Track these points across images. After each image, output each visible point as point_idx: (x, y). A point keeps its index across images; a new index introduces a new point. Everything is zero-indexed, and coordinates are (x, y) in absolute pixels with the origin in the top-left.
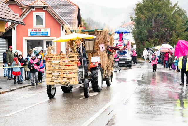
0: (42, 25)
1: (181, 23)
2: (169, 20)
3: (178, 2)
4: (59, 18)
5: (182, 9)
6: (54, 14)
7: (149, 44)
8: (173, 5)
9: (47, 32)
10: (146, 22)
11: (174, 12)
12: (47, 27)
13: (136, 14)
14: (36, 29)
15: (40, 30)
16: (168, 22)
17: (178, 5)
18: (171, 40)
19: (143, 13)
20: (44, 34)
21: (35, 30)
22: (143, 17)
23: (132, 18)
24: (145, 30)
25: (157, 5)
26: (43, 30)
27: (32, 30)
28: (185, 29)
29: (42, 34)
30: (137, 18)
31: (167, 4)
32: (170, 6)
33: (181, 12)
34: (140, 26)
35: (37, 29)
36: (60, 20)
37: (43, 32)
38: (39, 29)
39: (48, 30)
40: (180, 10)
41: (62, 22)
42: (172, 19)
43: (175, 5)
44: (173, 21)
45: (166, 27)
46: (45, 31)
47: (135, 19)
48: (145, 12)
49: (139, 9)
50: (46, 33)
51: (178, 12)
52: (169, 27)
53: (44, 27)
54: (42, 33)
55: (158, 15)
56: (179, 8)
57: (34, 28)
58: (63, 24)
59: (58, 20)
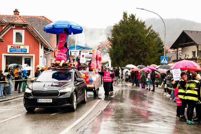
0: (22, 42)
1: (155, 45)
2: (143, 41)
3: (152, 25)
4: (38, 36)
5: (156, 32)
6: (34, 32)
7: (124, 63)
8: (147, 28)
9: (26, 49)
10: (122, 43)
11: (148, 34)
12: (25, 44)
13: (113, 35)
14: (15, 46)
15: (19, 47)
16: (143, 43)
17: (151, 28)
18: (145, 61)
19: (119, 35)
20: (23, 51)
21: (14, 47)
22: (119, 38)
23: (109, 39)
24: (121, 50)
25: (133, 28)
26: (22, 47)
27: (12, 47)
28: (157, 51)
29: (21, 51)
30: (114, 39)
31: (142, 28)
32: (145, 28)
33: (155, 35)
34: (116, 47)
35: (17, 46)
36: (39, 38)
37: (22, 49)
38: (19, 46)
39: (27, 47)
40: (154, 33)
41: (41, 40)
42: (146, 41)
43: (150, 28)
44: (146, 43)
45: (140, 48)
46: (24, 48)
47: (112, 40)
48: (121, 33)
49: (115, 31)
51: (152, 35)
52: (143, 49)
53: (24, 44)
55: (134, 37)
56: (152, 31)
57: (14, 45)
58: (43, 42)
59: (37, 38)
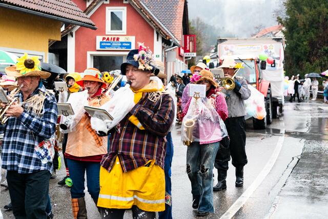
0: (121, 29)
6: (143, 11)
13: (289, 12)
14: (110, 37)
15: (118, 39)
19: (301, 11)
20: (124, 46)
21: (108, 39)
22: (302, 19)
24: (305, 41)
26: (122, 39)
27: (104, 39)
29: (121, 46)
30: (291, 19)
34: (295, 35)
35: (113, 37)
36: (153, 22)
37: (122, 43)
38: (116, 37)
39: (132, 39)
41: (157, 25)
46: (127, 41)
47: (286, 22)
48: (305, 8)
50: (129, 44)
53: (125, 34)
54: (120, 44)
57: (107, 35)
58: (160, 29)
59: (150, 21)
